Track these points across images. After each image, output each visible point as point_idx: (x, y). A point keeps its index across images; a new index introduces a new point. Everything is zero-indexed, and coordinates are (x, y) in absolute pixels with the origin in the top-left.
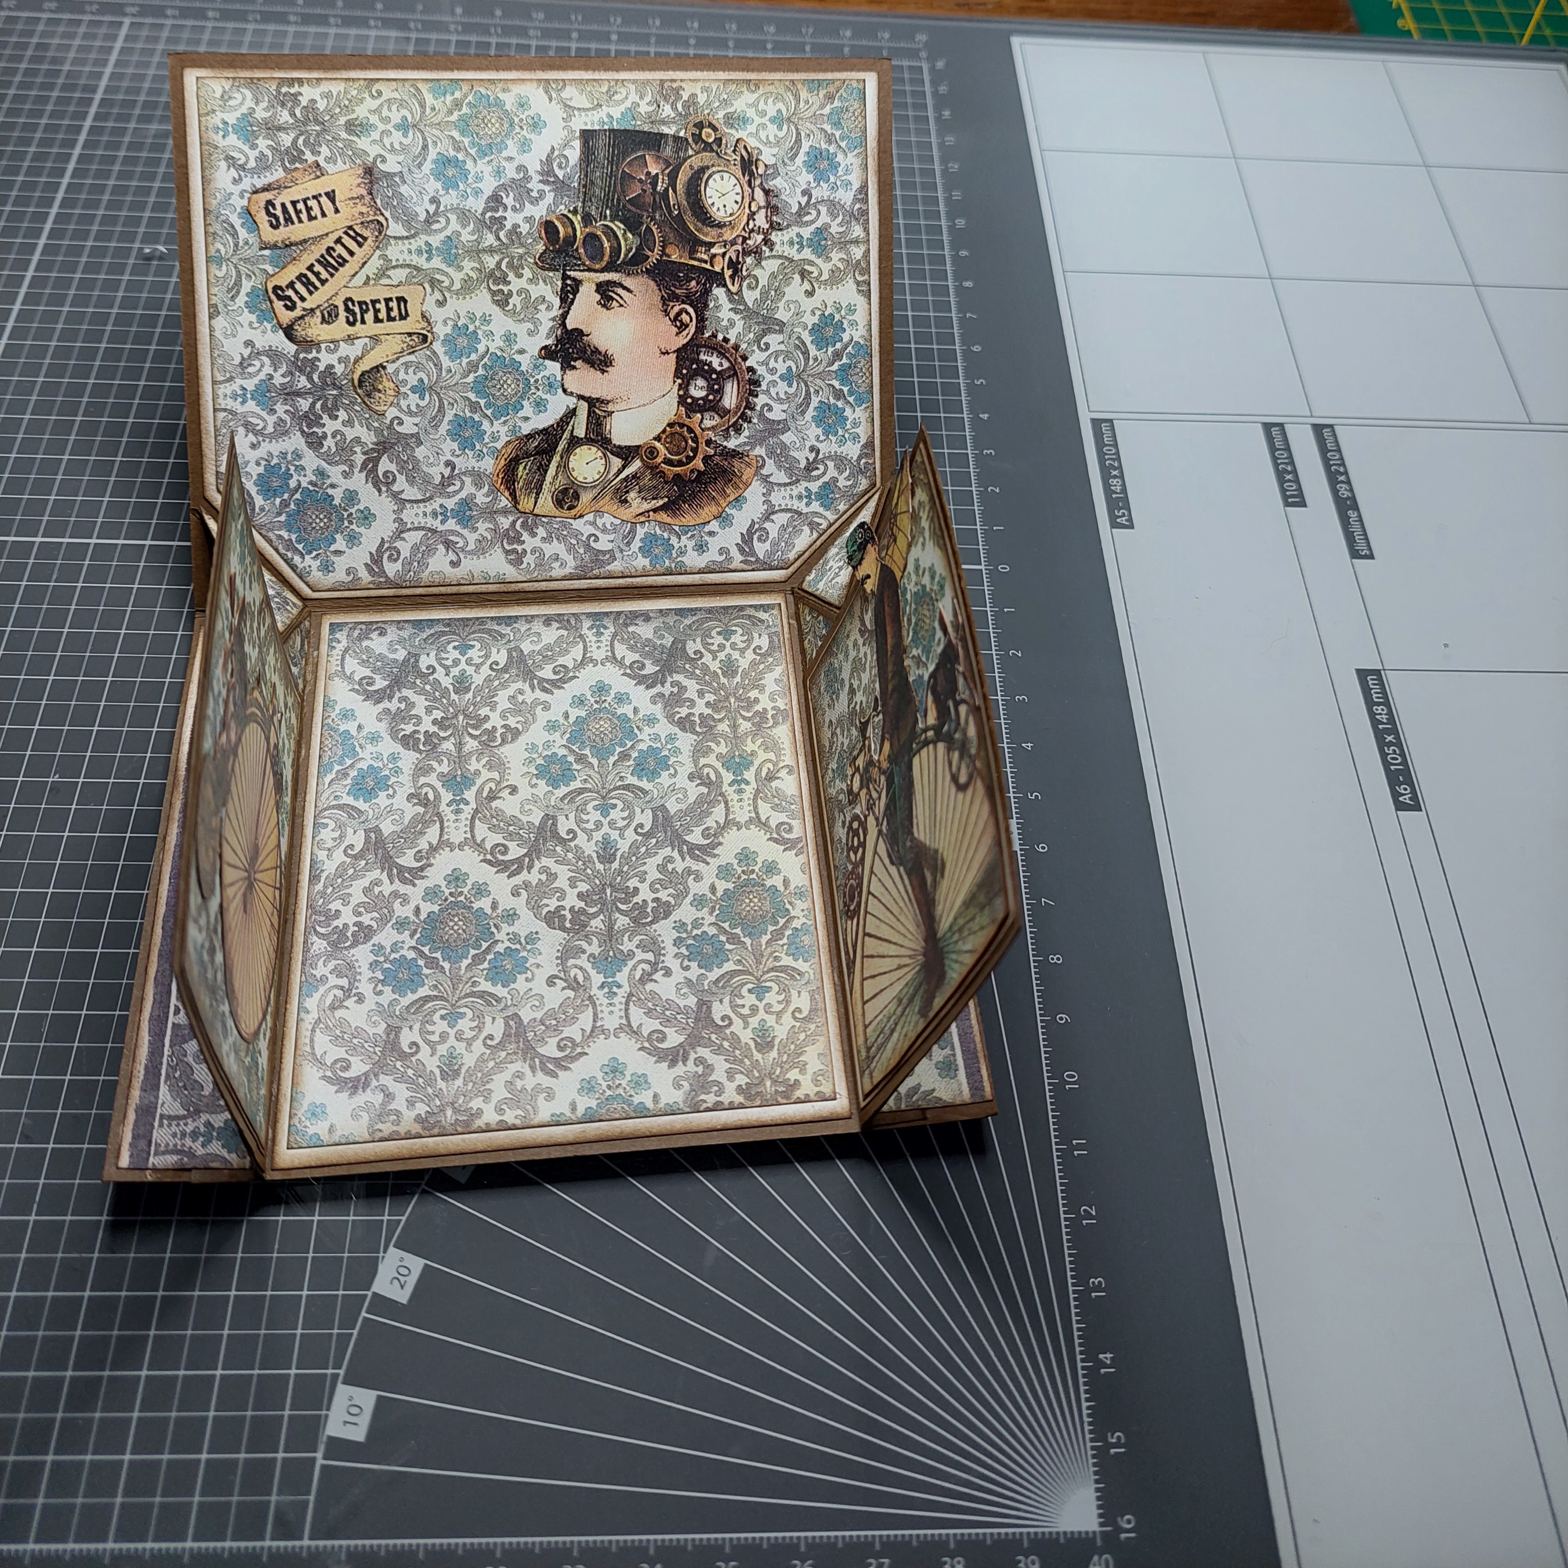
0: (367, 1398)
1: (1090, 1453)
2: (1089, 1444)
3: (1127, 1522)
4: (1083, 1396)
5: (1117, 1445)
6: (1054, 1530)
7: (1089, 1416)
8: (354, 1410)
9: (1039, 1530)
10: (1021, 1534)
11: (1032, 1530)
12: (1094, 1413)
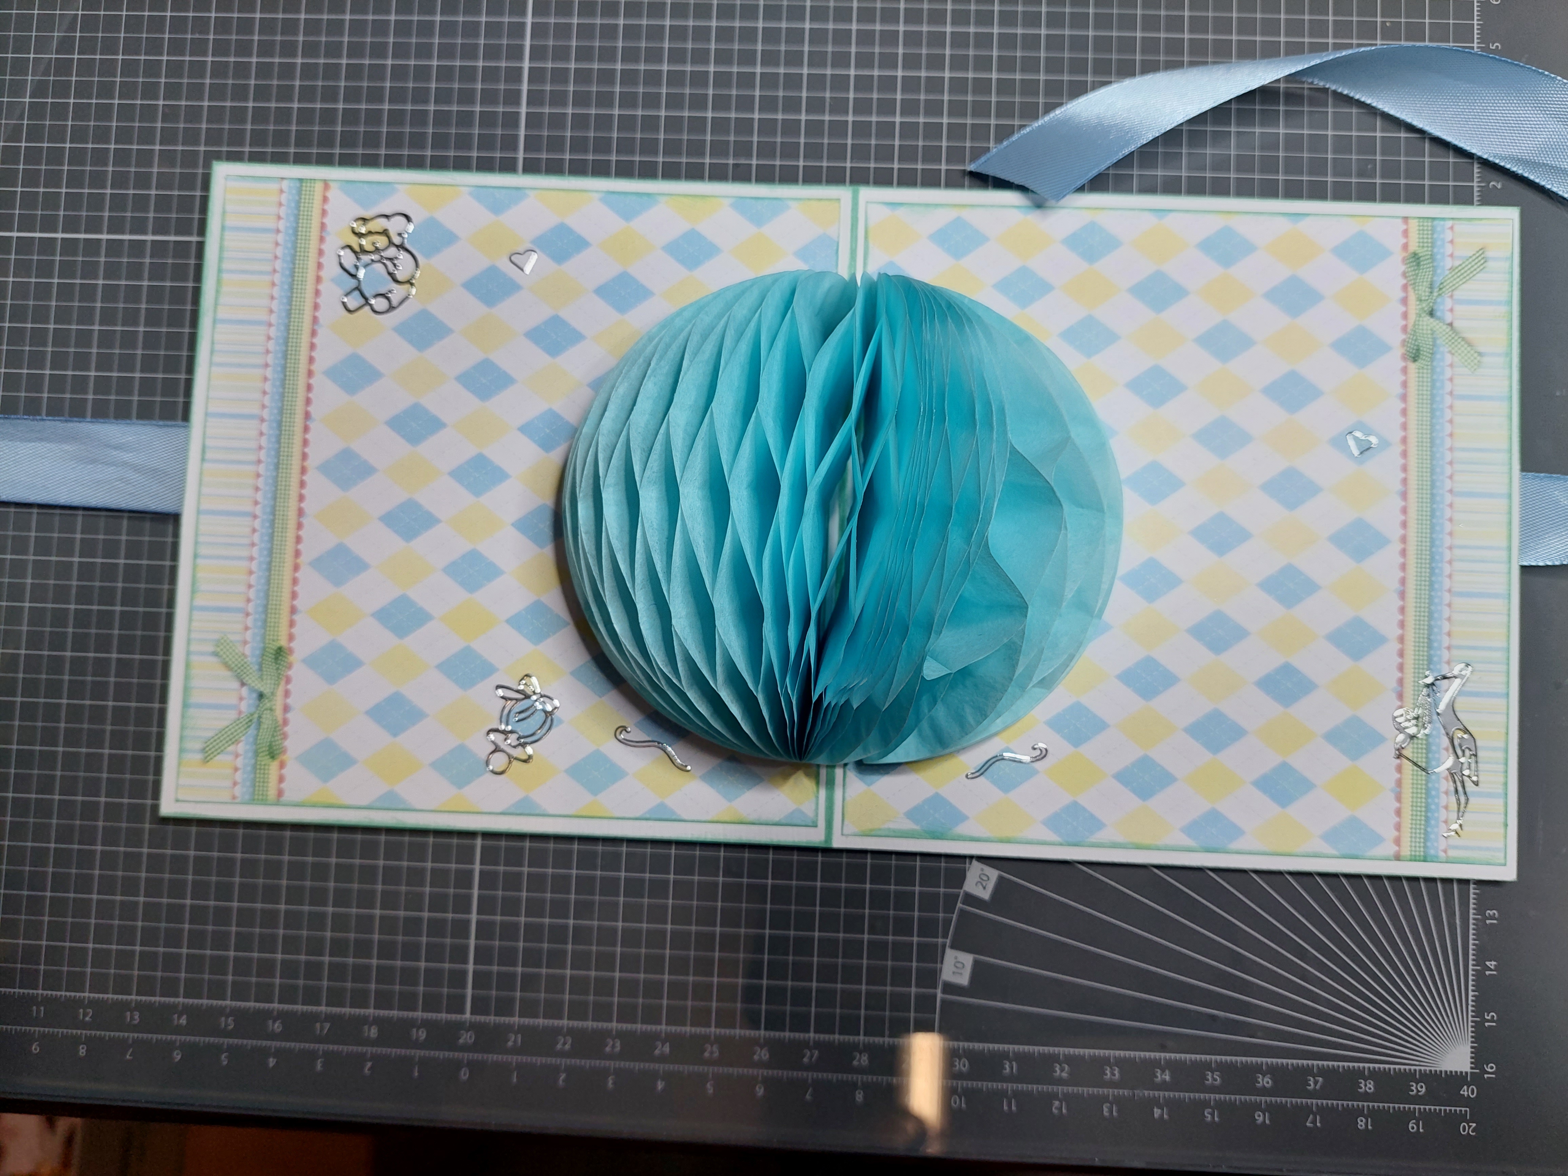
0: (967, 959)
1: (1470, 1024)
2: (1470, 1019)
3: (1490, 1068)
4: (1470, 988)
5: (1492, 1020)
6: (1438, 1069)
7: (1473, 1001)
8: (959, 965)
9: (1428, 1069)
10: (1415, 1070)
11: (1423, 1068)
12: (1477, 999)
